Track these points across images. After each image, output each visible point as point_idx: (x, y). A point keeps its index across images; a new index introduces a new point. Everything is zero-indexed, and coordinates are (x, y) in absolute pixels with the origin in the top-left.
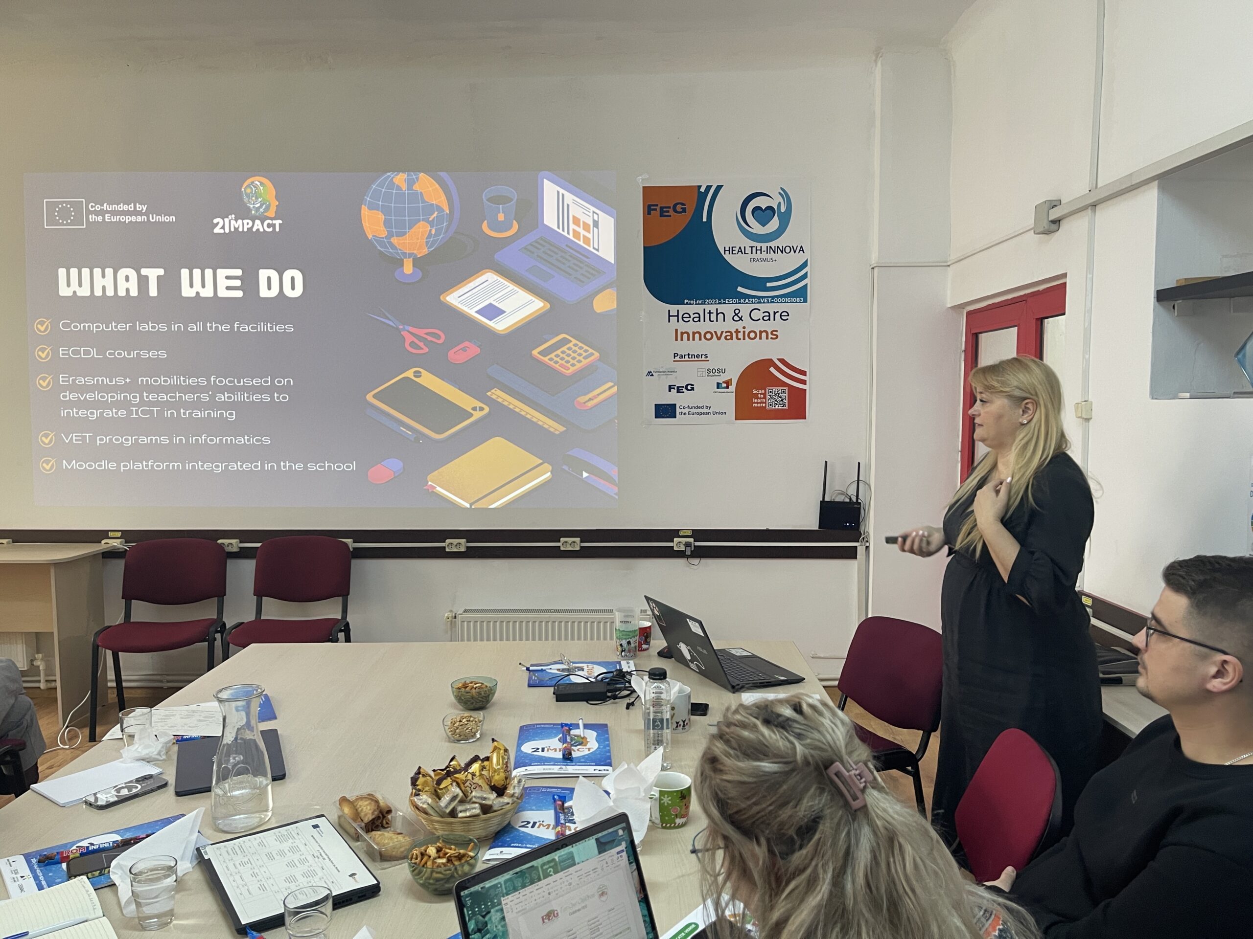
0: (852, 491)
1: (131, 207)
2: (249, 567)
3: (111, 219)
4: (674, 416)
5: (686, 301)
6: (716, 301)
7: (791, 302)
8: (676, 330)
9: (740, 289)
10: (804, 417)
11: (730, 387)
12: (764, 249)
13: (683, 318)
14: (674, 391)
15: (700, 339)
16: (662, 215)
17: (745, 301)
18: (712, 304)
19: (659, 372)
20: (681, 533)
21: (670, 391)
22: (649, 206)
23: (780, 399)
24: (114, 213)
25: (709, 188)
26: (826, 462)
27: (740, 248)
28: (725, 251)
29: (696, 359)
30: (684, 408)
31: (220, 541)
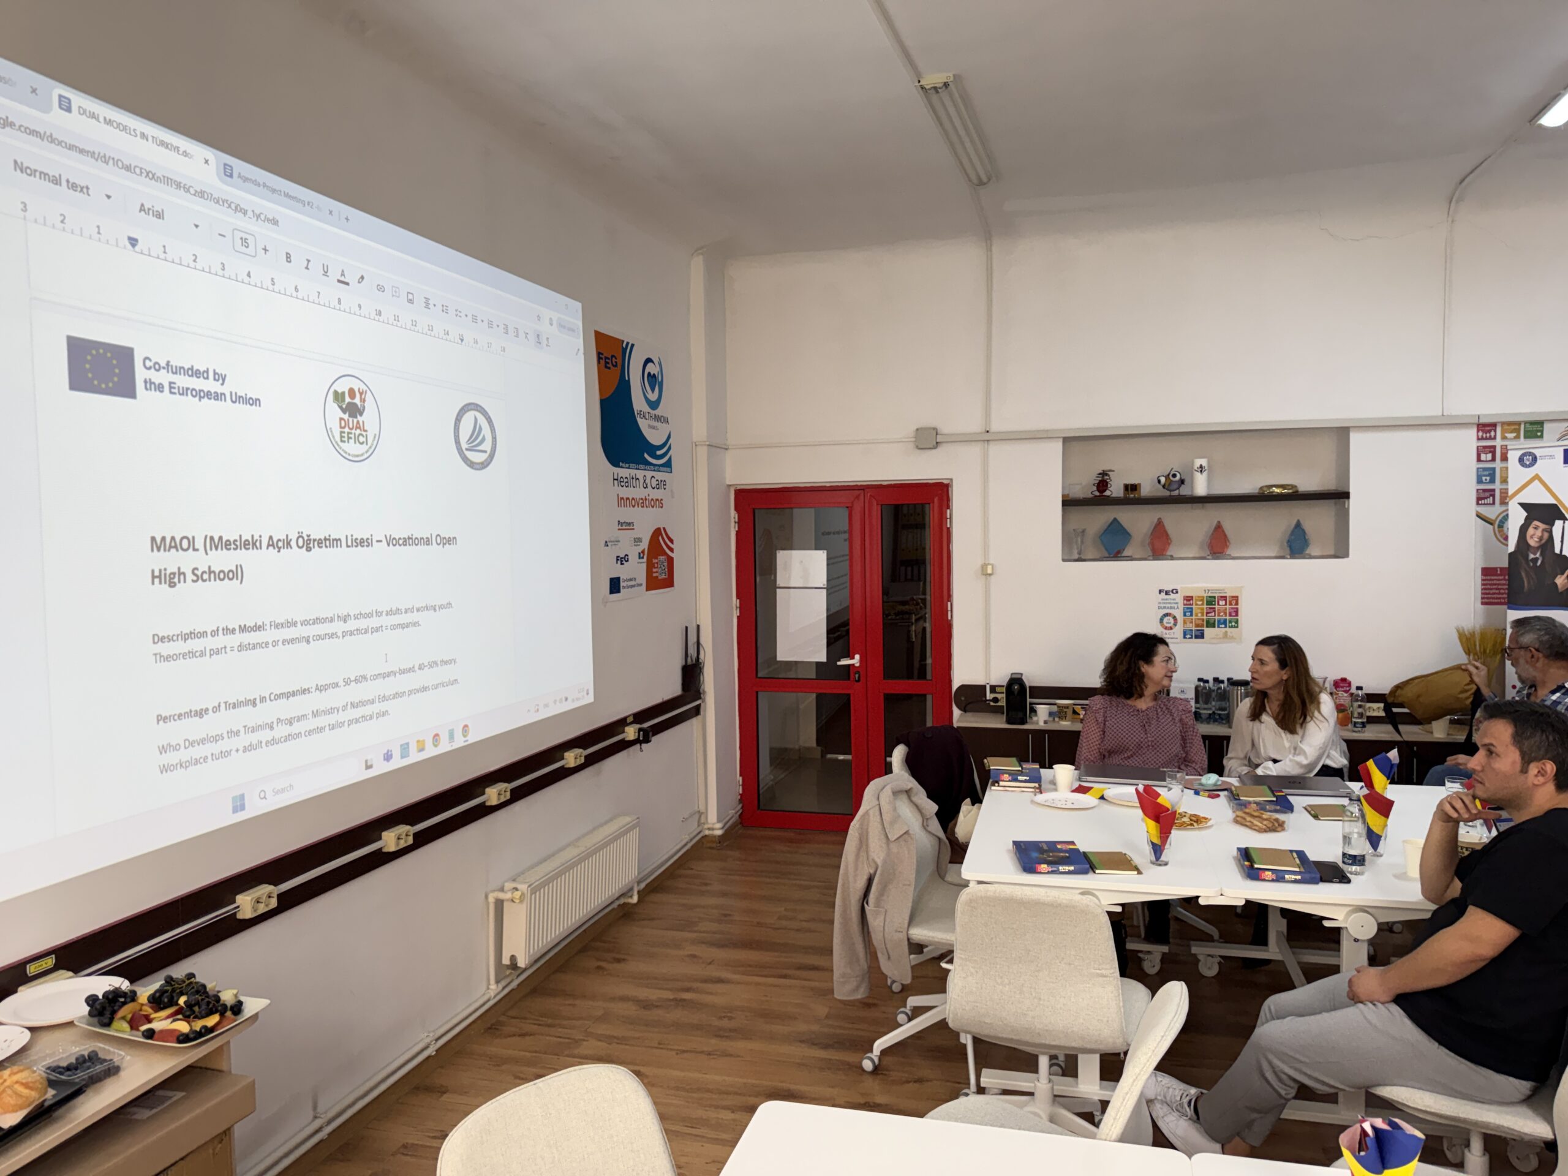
0: (694, 652)
4: (620, 590)
7: (666, 472)
8: (618, 495)
9: (646, 455)
10: (673, 585)
11: (644, 557)
13: (620, 482)
14: (619, 563)
15: (629, 506)
16: (606, 367)
19: (611, 542)
20: (628, 721)
21: (617, 563)
22: (600, 354)
23: (664, 568)
26: (687, 628)
30: (624, 581)
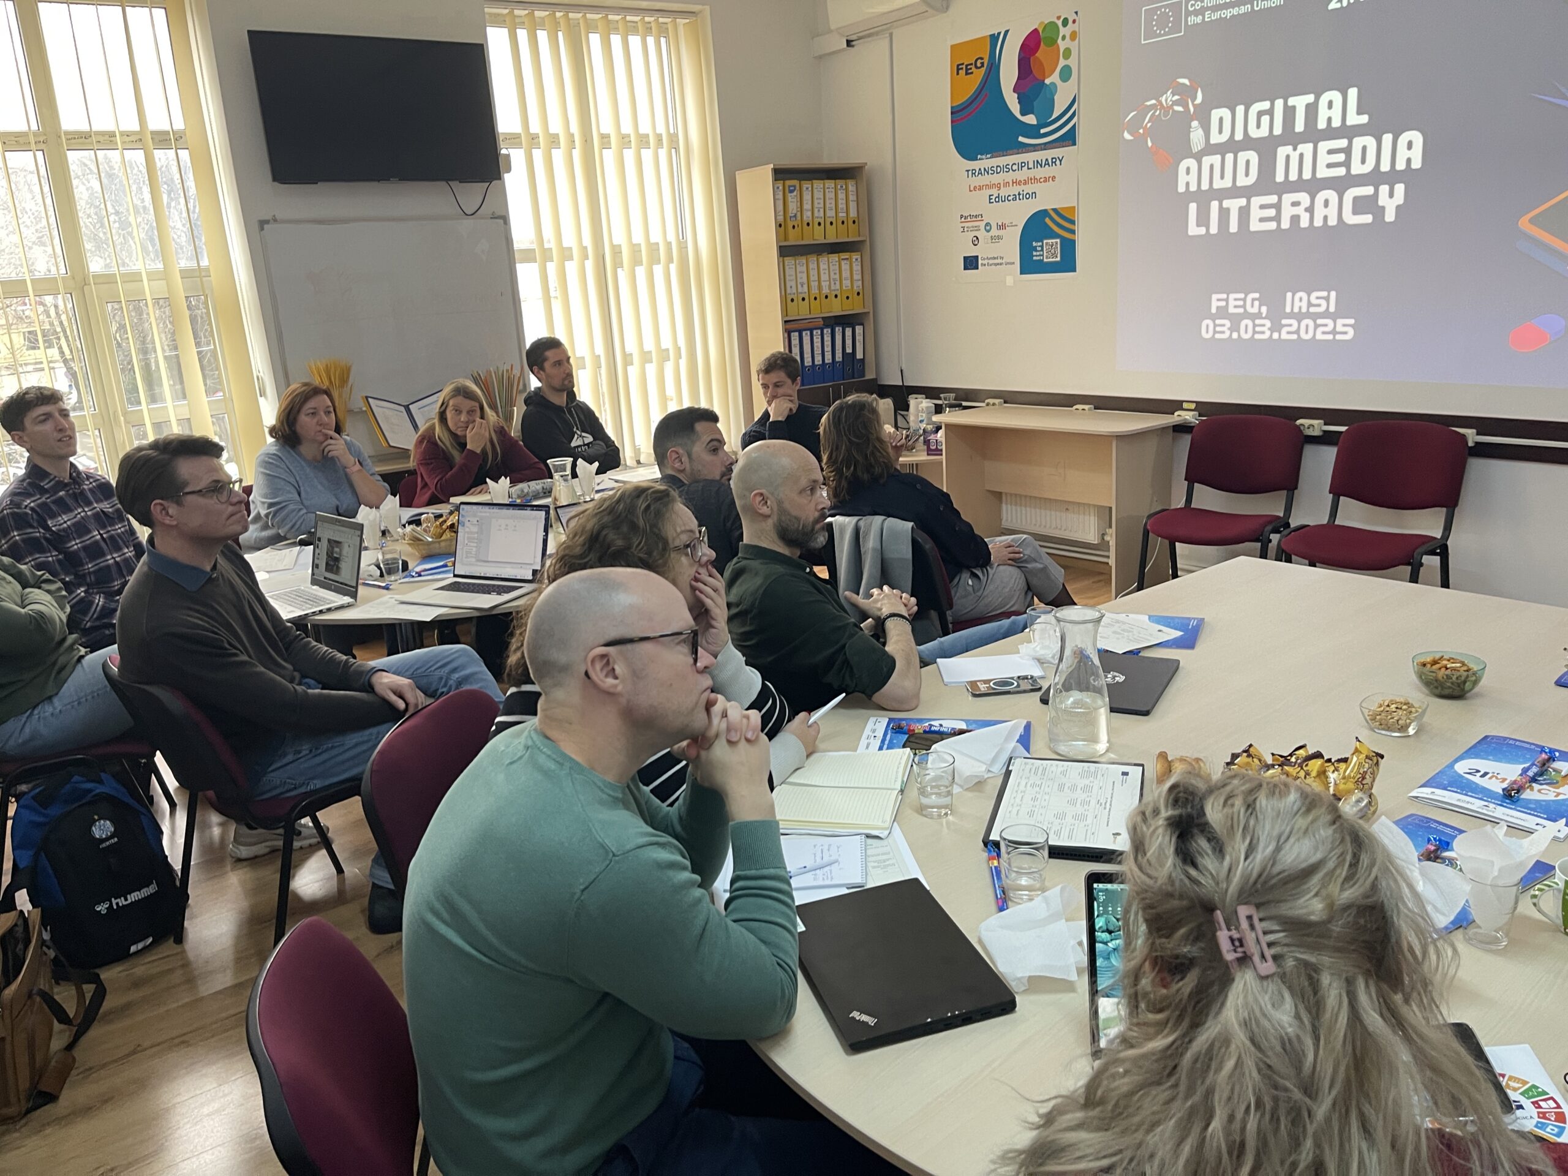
2: (1330, 454)
31: (1299, 422)
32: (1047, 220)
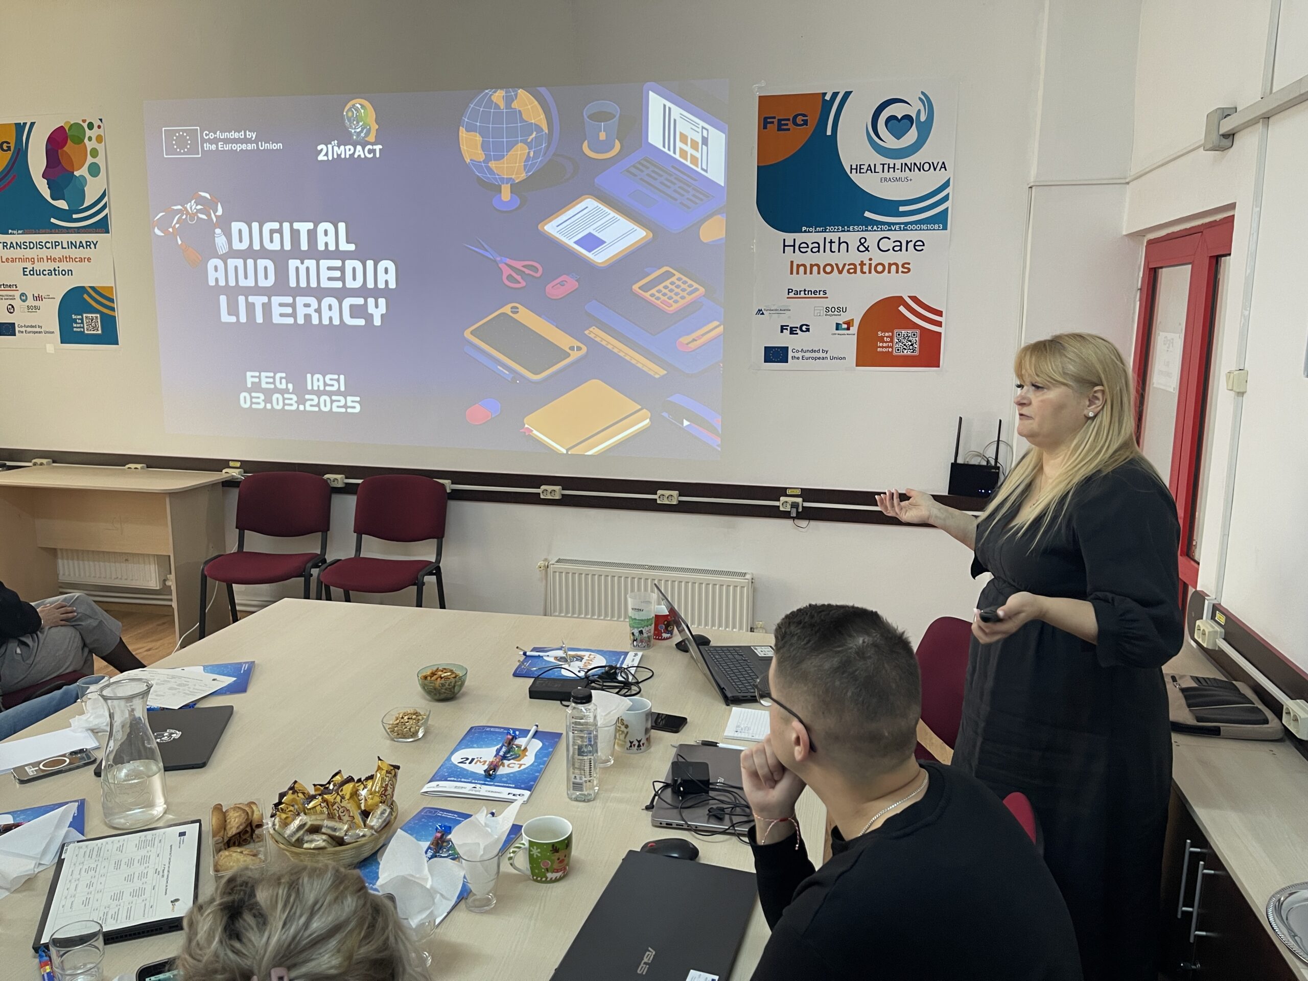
0: (991, 454)
1: (241, 135)
2: (351, 501)
3: (223, 147)
4: (785, 360)
5: (804, 229)
6: (838, 229)
7: (927, 230)
8: (792, 262)
9: (868, 214)
10: (937, 365)
11: (851, 328)
12: (898, 166)
13: (799, 247)
14: (787, 332)
15: (819, 273)
16: (779, 129)
17: (872, 228)
18: (834, 232)
19: (770, 310)
20: (789, 492)
21: (782, 332)
22: (766, 119)
23: (910, 343)
24: (227, 141)
25: (835, 95)
26: (961, 418)
27: (869, 165)
28: (851, 169)
29: (813, 295)
30: (798, 351)
31: (327, 476)
32: (85, 296)
